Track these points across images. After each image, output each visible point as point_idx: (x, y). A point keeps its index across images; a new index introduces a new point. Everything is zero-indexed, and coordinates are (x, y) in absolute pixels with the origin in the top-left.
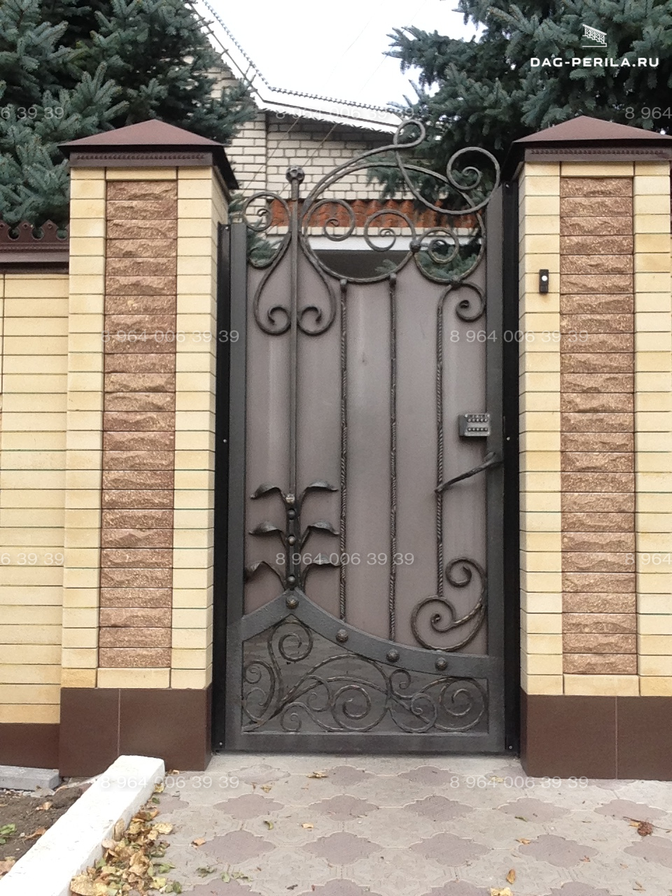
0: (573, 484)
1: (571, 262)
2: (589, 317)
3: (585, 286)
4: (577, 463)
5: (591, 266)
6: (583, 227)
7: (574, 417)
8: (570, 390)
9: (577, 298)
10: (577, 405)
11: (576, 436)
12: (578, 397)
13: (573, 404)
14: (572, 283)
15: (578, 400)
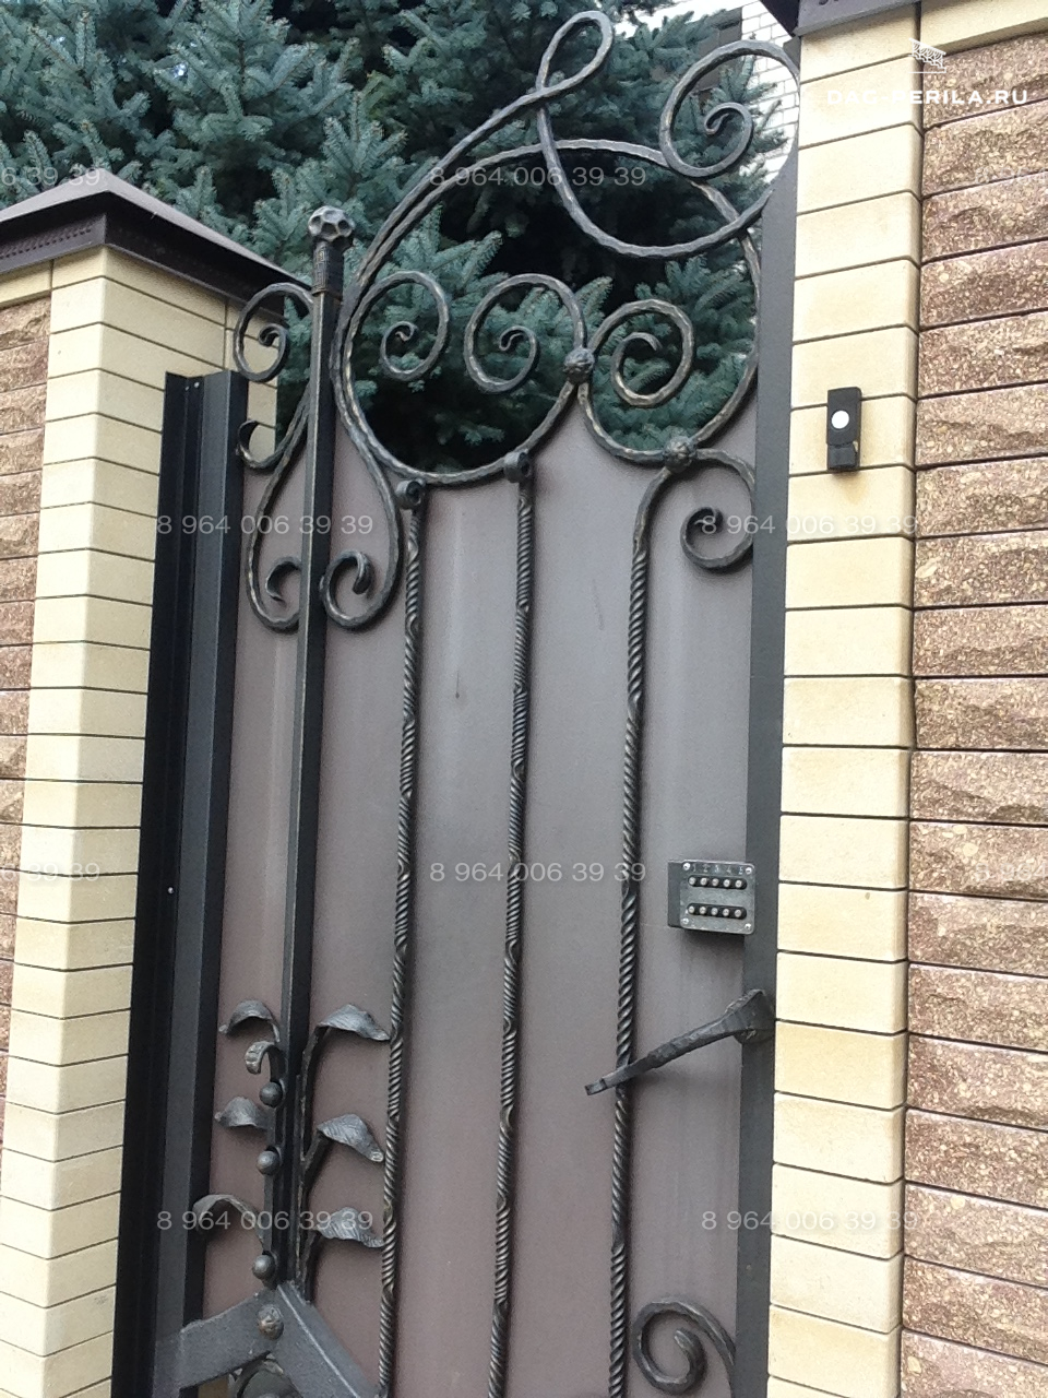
0: (946, 1163)
1: (953, 350)
2: (1014, 541)
3: (997, 429)
4: (962, 1086)
5: (1025, 352)
6: (997, 215)
7: (952, 913)
8: (943, 813)
9: (970, 475)
10: (961, 868)
11: (961, 982)
12: (971, 838)
13: (952, 864)
14: (954, 425)
15: (967, 851)
